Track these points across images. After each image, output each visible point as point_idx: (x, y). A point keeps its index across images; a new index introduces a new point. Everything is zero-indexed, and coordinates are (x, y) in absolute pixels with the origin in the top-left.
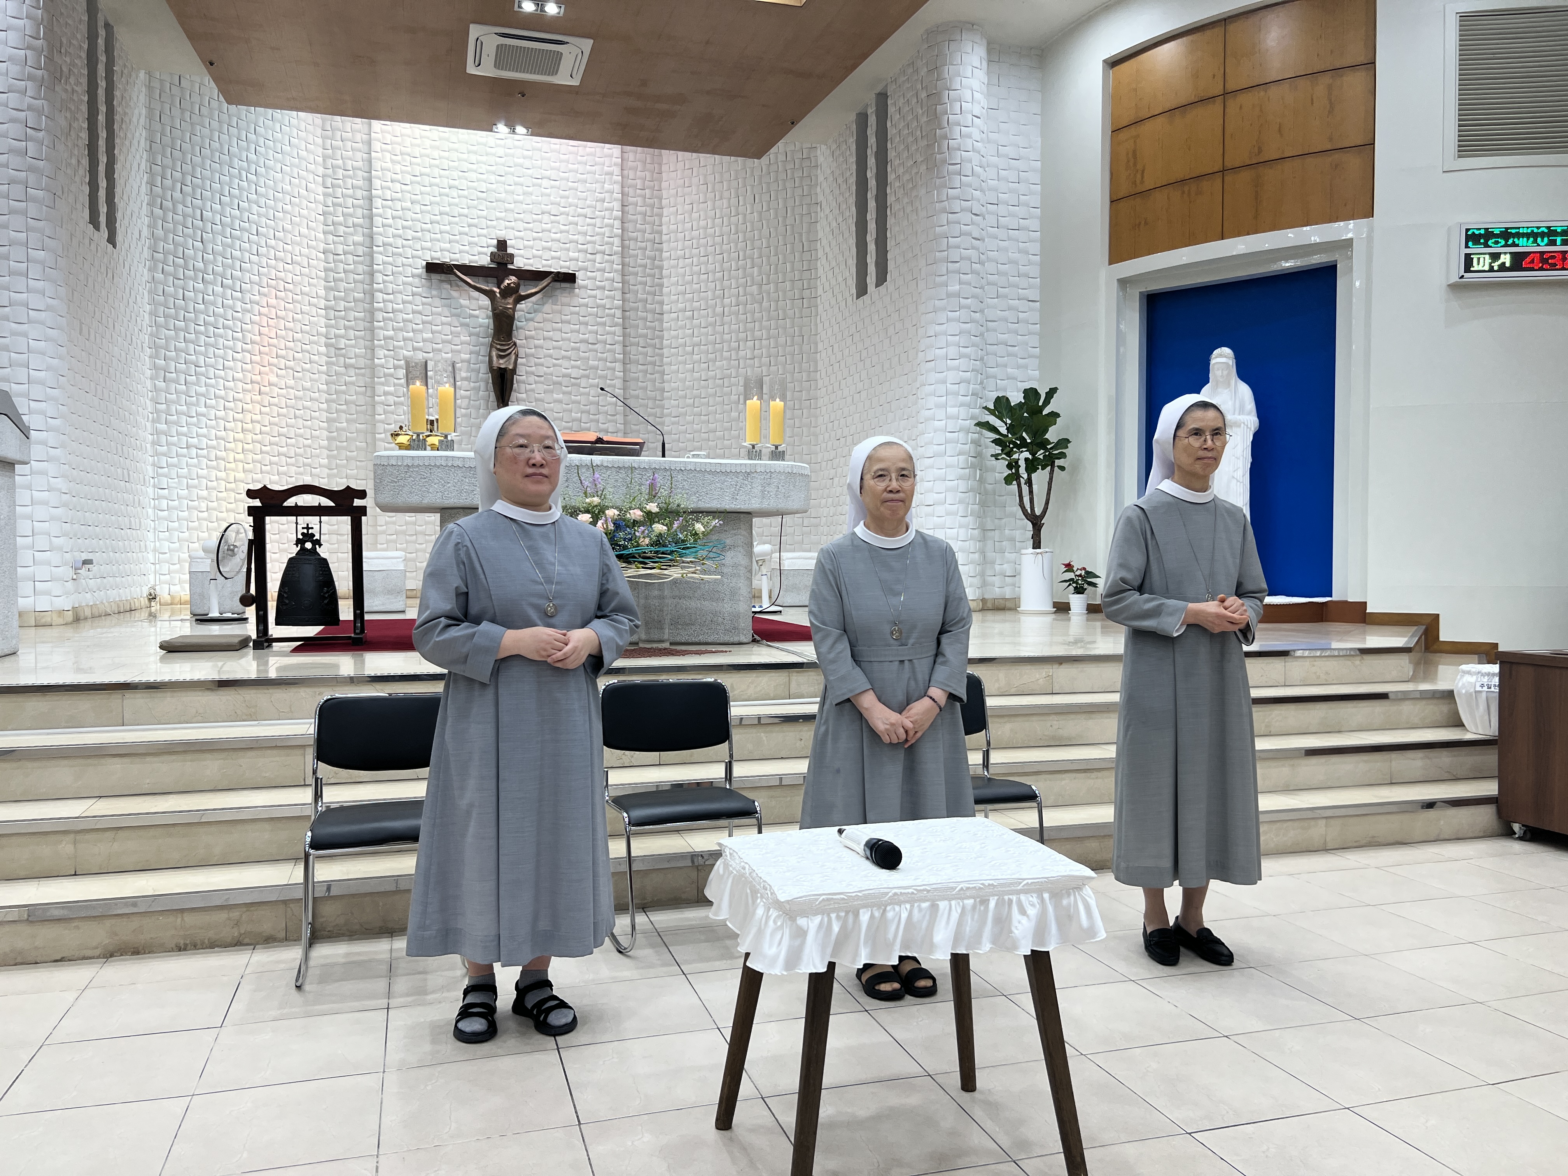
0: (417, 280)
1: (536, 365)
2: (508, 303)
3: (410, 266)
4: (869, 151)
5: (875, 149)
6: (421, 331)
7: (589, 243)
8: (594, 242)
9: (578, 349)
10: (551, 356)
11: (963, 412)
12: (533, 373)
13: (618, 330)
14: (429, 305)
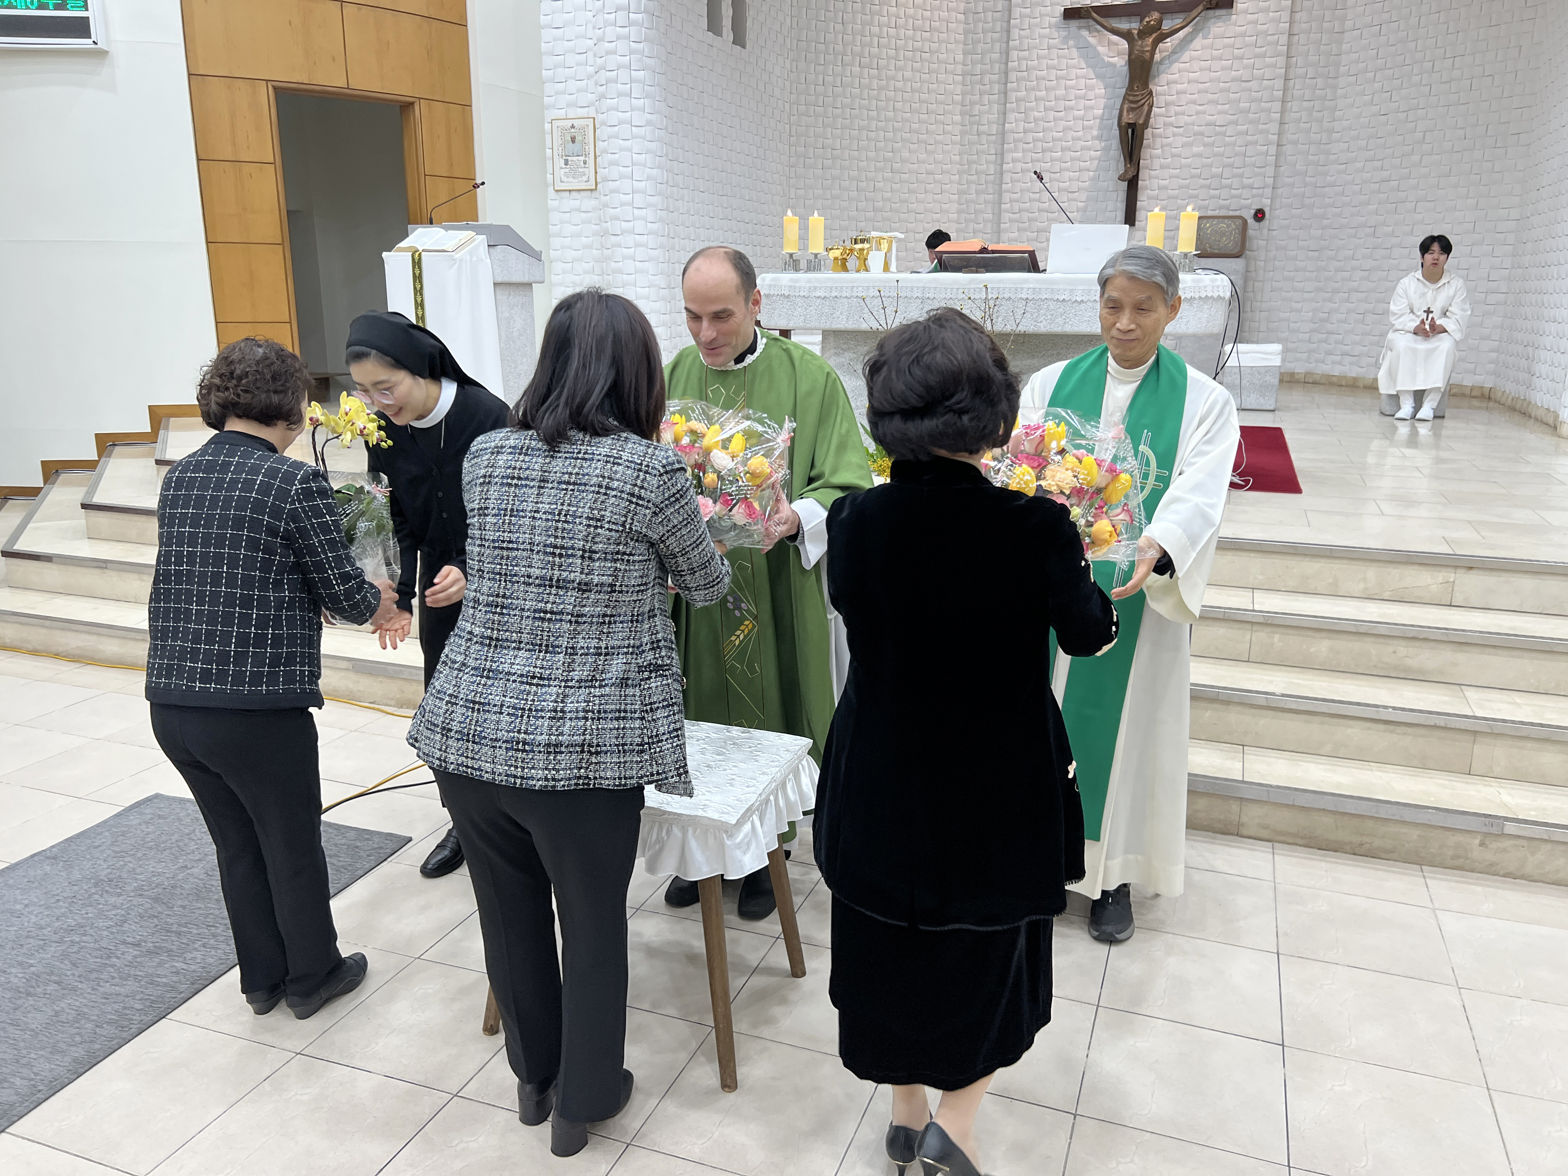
0: (1054, 30)
1: (1176, 114)
2: (1147, 45)
3: (1048, 15)
6: (1054, 89)
9: (1228, 90)
10: (1194, 102)
12: (1171, 125)
13: (1281, 61)
14: (1064, 57)
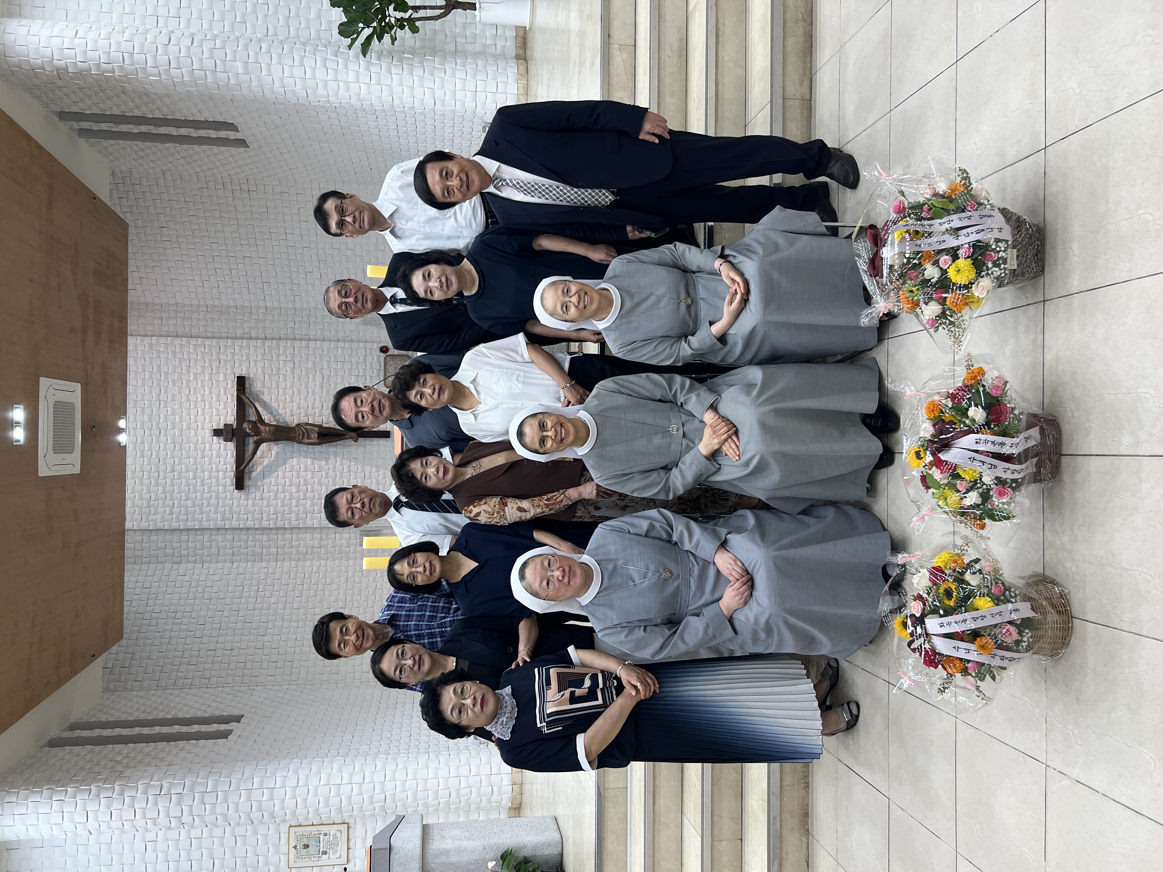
0: (250, 497)
1: (314, 409)
2: (265, 429)
3: (239, 502)
4: (114, 129)
5: (112, 125)
6: (291, 494)
7: (211, 365)
8: (210, 361)
9: (299, 376)
10: (306, 397)
11: (352, 66)
12: (320, 411)
13: (282, 343)
14: (269, 487)
